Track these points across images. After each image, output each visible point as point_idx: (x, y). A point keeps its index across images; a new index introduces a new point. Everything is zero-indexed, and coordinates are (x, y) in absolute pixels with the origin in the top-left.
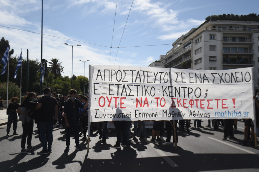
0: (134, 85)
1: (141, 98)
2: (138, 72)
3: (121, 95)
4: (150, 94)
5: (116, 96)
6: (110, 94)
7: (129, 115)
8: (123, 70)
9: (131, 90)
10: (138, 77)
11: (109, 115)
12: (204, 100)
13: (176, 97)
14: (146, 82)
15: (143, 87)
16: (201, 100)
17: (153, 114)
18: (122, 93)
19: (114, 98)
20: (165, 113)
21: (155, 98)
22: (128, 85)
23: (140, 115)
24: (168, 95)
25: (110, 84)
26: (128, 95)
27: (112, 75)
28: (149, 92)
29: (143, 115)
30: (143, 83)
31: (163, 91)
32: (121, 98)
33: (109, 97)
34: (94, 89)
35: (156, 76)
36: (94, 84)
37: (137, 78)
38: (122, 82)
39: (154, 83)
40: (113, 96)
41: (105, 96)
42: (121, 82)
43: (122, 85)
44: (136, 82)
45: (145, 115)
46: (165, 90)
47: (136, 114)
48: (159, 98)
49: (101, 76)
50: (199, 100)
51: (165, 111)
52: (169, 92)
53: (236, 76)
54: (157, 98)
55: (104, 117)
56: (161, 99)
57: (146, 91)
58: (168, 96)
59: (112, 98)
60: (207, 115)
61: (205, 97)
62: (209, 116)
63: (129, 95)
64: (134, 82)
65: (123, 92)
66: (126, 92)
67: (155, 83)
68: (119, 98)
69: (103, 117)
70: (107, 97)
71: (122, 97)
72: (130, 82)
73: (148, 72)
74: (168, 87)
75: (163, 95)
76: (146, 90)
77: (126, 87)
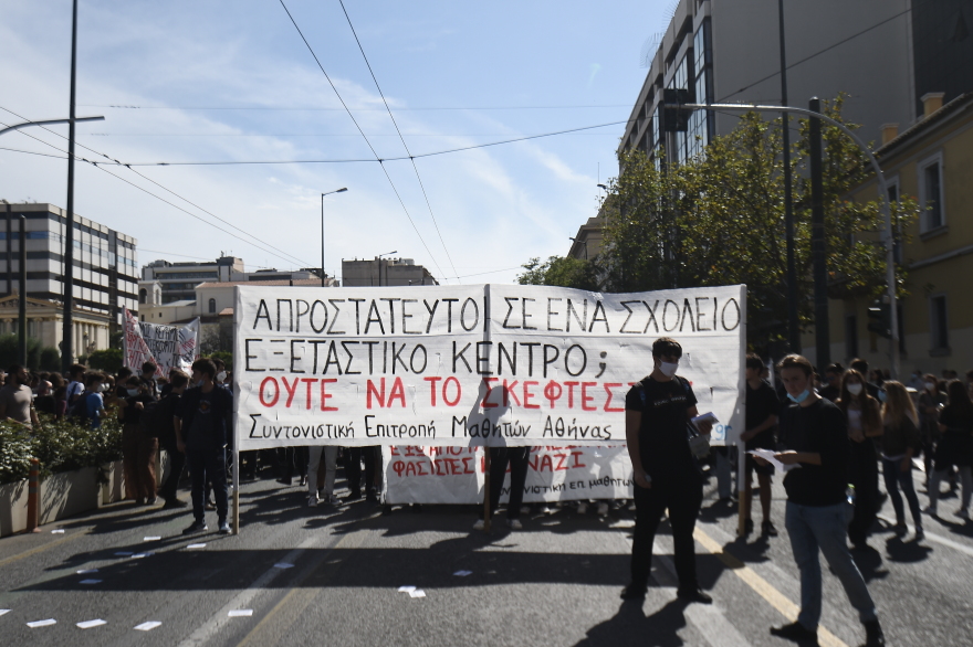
0: (361, 340)
1: (383, 379)
2: (374, 302)
3: (324, 373)
4: (409, 368)
5: (309, 375)
6: (292, 371)
7: (347, 431)
8: (330, 301)
9: (351, 356)
10: (374, 317)
11: (290, 431)
12: (594, 384)
13: (500, 373)
14: (399, 331)
15: (389, 347)
16: (585, 384)
17: (422, 428)
18: (327, 367)
19: (304, 380)
20: (460, 423)
21: (426, 379)
22: (343, 343)
23: (381, 429)
24: (474, 368)
25: (292, 341)
26: (343, 371)
27: (298, 315)
28: (407, 361)
29: (391, 430)
30: (391, 334)
31: (455, 359)
32: (324, 381)
33: (291, 378)
34: (248, 357)
35: (432, 313)
36: (247, 341)
37: (369, 320)
38: (329, 333)
39: (424, 334)
40: (300, 376)
41: (278, 376)
42: (324, 334)
43: (329, 342)
44: (369, 334)
45: (397, 430)
46: (461, 354)
47: (367, 429)
48: (439, 379)
49: (267, 317)
50: (577, 383)
51: (460, 419)
52: (478, 359)
53: (698, 310)
54: (433, 380)
55: (277, 436)
56: (446, 383)
57: (396, 357)
58: (470, 371)
59: (297, 380)
60: (602, 433)
61: (597, 374)
62: (607, 435)
63: (347, 372)
64: (362, 333)
65: (328, 362)
66: (337, 362)
67: (428, 332)
68: (316, 380)
69: (273, 436)
70: (284, 379)
71: (326, 377)
72: (351, 333)
73: (404, 301)
74: (474, 346)
75: (454, 370)
76: (398, 356)
77: (339, 347)
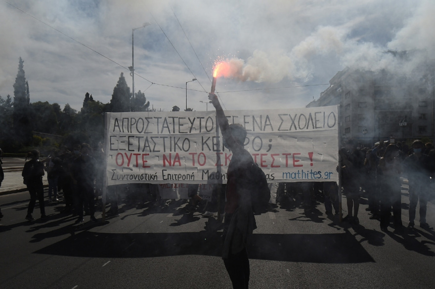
0: (159, 136)
1: (170, 154)
2: (165, 118)
3: (143, 151)
4: (182, 149)
5: (136, 152)
6: (129, 150)
7: (154, 177)
8: (146, 118)
9: (155, 144)
10: (165, 125)
11: (129, 176)
12: (266, 155)
13: (223, 150)
14: (177, 132)
15: (173, 139)
16: (262, 155)
17: (188, 176)
18: (144, 148)
19: (134, 154)
20: (206, 173)
21: (190, 154)
22: (151, 138)
23: (169, 176)
24: (211, 148)
25: (129, 137)
26: (152, 150)
27: (131, 125)
28: (181, 145)
29: (174, 176)
30: (173, 134)
31: (203, 144)
32: (143, 155)
33: (129, 153)
34: (111, 144)
35: (192, 124)
36: (111, 136)
37: (163, 127)
38: (145, 133)
39: (189, 133)
40: (133, 152)
41: (123, 152)
42: (143, 133)
43: (145, 137)
44: (163, 133)
45: (177, 176)
46: (205, 142)
47: (163, 176)
48: (196, 154)
49: (118, 126)
50: (258, 155)
51: (206, 171)
52: (213, 144)
53: (315, 118)
54: (193, 154)
55: (123, 179)
56: (199, 155)
57: (175, 144)
58: (210, 150)
59: (131, 154)
60: (270, 177)
61: (267, 150)
62: (272, 178)
63: (154, 151)
64: (160, 133)
65: (145, 146)
66: (149, 146)
67: (190, 132)
68: (140, 154)
69: (121, 179)
70: (126, 154)
71: (144, 153)
72: (155, 133)
73: (179, 118)
74: (211, 138)
75: (203, 150)
76: (177, 144)
77: (150, 139)
